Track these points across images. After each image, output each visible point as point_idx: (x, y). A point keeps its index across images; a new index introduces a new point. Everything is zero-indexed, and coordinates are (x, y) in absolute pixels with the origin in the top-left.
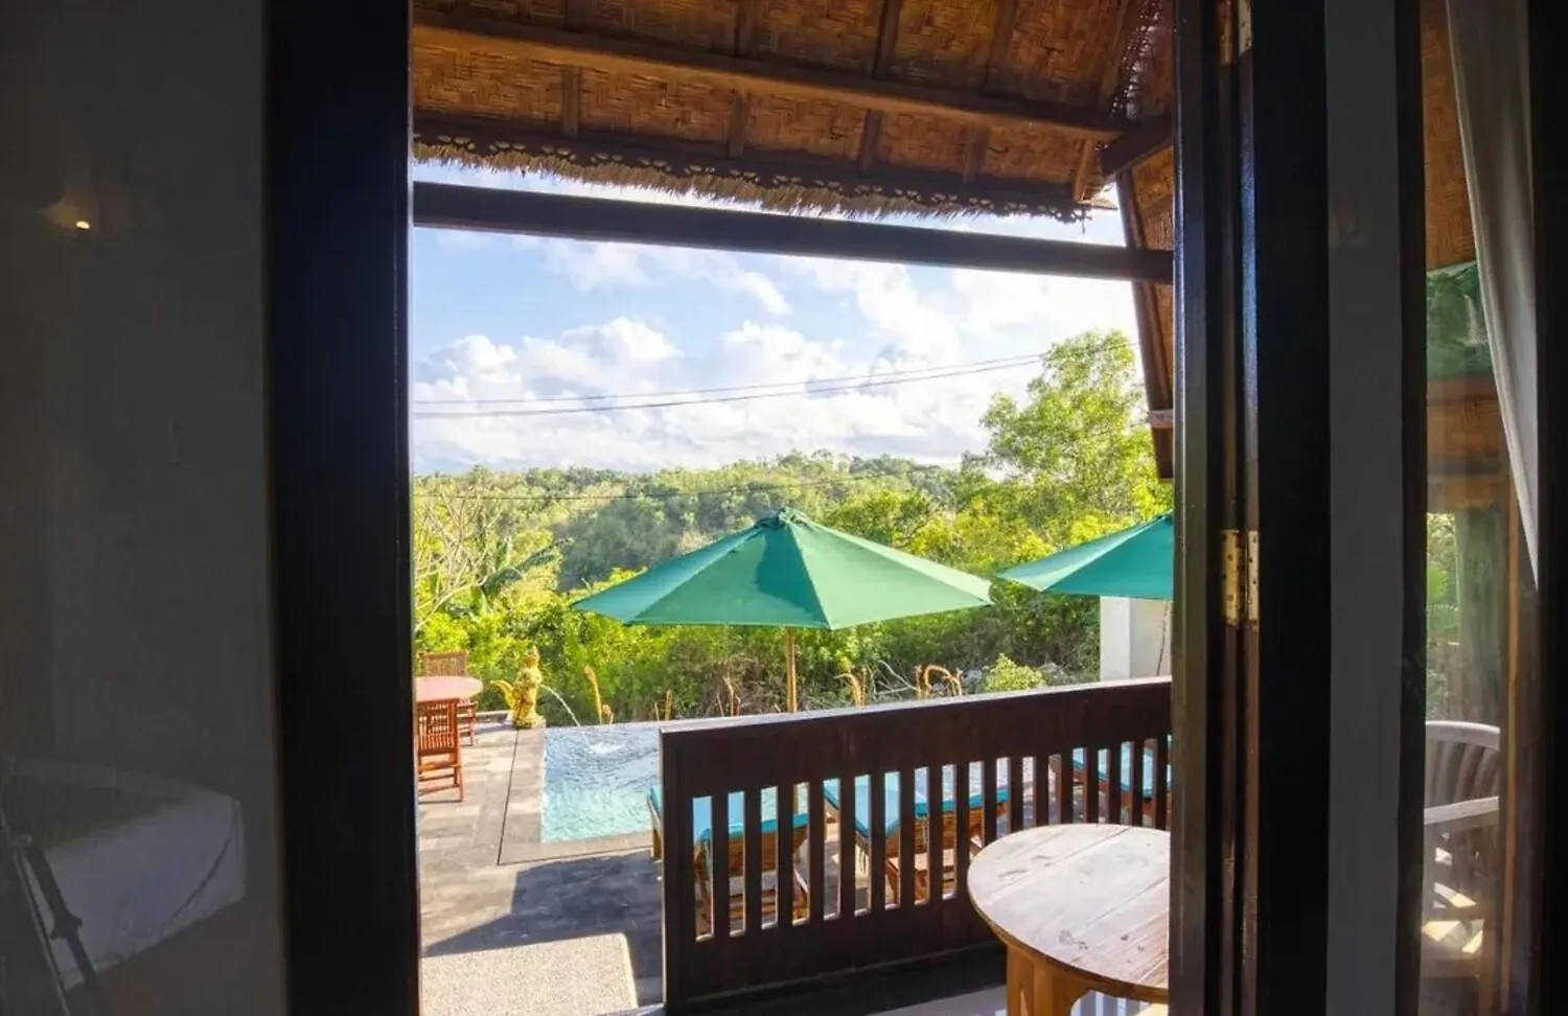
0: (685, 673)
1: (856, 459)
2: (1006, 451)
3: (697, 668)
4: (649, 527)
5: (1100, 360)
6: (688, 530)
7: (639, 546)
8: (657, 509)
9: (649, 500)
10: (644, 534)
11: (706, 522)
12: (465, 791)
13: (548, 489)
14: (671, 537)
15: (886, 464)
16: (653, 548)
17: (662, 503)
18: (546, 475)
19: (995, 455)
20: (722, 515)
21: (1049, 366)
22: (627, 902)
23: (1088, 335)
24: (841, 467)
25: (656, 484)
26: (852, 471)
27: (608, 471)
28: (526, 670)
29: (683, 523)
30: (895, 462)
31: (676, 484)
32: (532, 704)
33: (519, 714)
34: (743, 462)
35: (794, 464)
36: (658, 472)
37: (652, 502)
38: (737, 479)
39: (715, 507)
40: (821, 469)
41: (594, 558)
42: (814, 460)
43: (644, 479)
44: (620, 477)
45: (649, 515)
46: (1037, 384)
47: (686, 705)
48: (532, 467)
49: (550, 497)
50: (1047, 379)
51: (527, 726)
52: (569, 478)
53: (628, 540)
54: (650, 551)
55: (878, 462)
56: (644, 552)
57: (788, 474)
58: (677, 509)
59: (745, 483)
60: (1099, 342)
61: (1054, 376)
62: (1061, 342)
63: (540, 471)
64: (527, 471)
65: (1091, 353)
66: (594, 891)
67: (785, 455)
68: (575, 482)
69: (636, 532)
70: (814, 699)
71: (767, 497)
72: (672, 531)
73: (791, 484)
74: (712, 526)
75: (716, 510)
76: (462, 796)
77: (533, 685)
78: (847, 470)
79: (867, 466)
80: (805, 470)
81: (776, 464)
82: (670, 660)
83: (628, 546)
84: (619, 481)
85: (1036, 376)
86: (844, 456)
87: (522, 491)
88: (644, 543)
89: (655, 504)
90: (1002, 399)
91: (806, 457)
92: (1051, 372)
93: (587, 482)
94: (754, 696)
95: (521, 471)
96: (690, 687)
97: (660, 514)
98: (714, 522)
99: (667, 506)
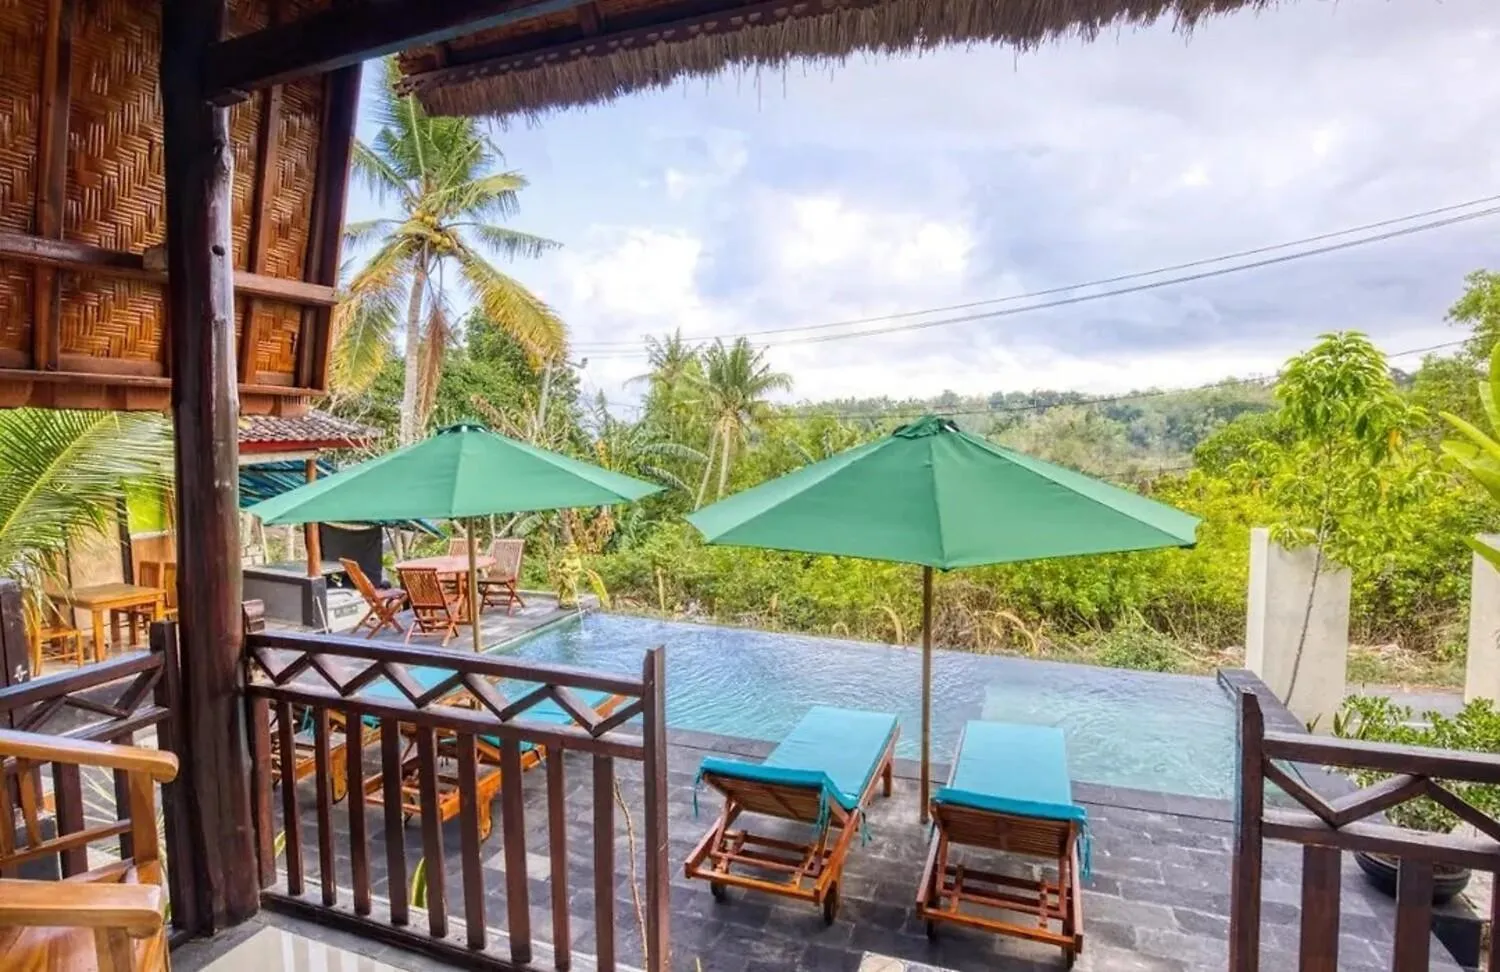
8: (1118, 432)
9: (1110, 421)
11: (1174, 445)
17: (1124, 425)
25: (1120, 406)
37: (1113, 425)
43: (1110, 400)
44: (1084, 399)
45: (1108, 437)
49: (1011, 420)
58: (1139, 431)
68: (1037, 405)
84: (1082, 403)
89: (1117, 427)
93: (1050, 405)
97: (1120, 438)
98: (1186, 446)
99: (1128, 429)
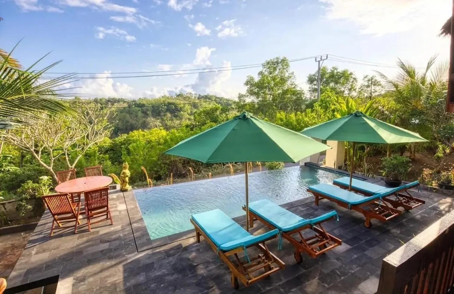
0: (164, 163)
1: (200, 95)
2: (251, 93)
3: (168, 162)
4: (137, 116)
5: (280, 66)
6: (149, 117)
7: (134, 122)
8: (139, 110)
10: (135, 118)
11: (155, 114)
12: (113, 220)
13: (102, 105)
14: (144, 119)
15: (208, 97)
16: (138, 122)
17: (140, 109)
18: (101, 100)
19: (248, 94)
20: (160, 112)
21: (264, 68)
22: (196, 263)
23: (277, 58)
24: (195, 97)
25: (138, 103)
26: (198, 99)
27: (122, 99)
28: (124, 171)
29: (147, 115)
30: (211, 96)
31: (145, 103)
32: (127, 182)
33: (123, 186)
34: (165, 96)
35: (180, 96)
36: (138, 99)
37: (137, 109)
38: (164, 101)
39: (157, 110)
40: (189, 98)
41: (119, 126)
42: (187, 95)
43: (134, 101)
44: (126, 100)
45: (136, 112)
46: (261, 73)
47: (165, 173)
48: (96, 97)
49: (103, 107)
50: (264, 71)
51: (126, 190)
52: (109, 101)
53: (130, 120)
54: (137, 123)
55: (206, 96)
56: (136, 124)
57: (179, 100)
58: (145, 110)
59: (166, 102)
60: (280, 61)
61: (265, 71)
62: (269, 60)
63: (99, 99)
64: (94, 99)
65: (278, 64)
66: (181, 259)
67: (178, 94)
68: (111, 102)
69: (132, 118)
70: (205, 169)
71: (173, 106)
72: (144, 117)
73: (180, 102)
74: (157, 115)
75: (158, 111)
76: (112, 223)
77: (127, 176)
78: (197, 98)
79: (203, 97)
80: (185, 98)
81: (176, 96)
82: (159, 160)
83: (130, 122)
84: (125, 102)
85: (261, 70)
86: (196, 94)
87: (93, 105)
88: (135, 121)
90: (250, 77)
91: (184, 94)
92: (265, 69)
93: (115, 102)
94: (187, 170)
95: (92, 98)
96: (166, 168)
97: (140, 112)
98: (157, 114)
99: (142, 110)
